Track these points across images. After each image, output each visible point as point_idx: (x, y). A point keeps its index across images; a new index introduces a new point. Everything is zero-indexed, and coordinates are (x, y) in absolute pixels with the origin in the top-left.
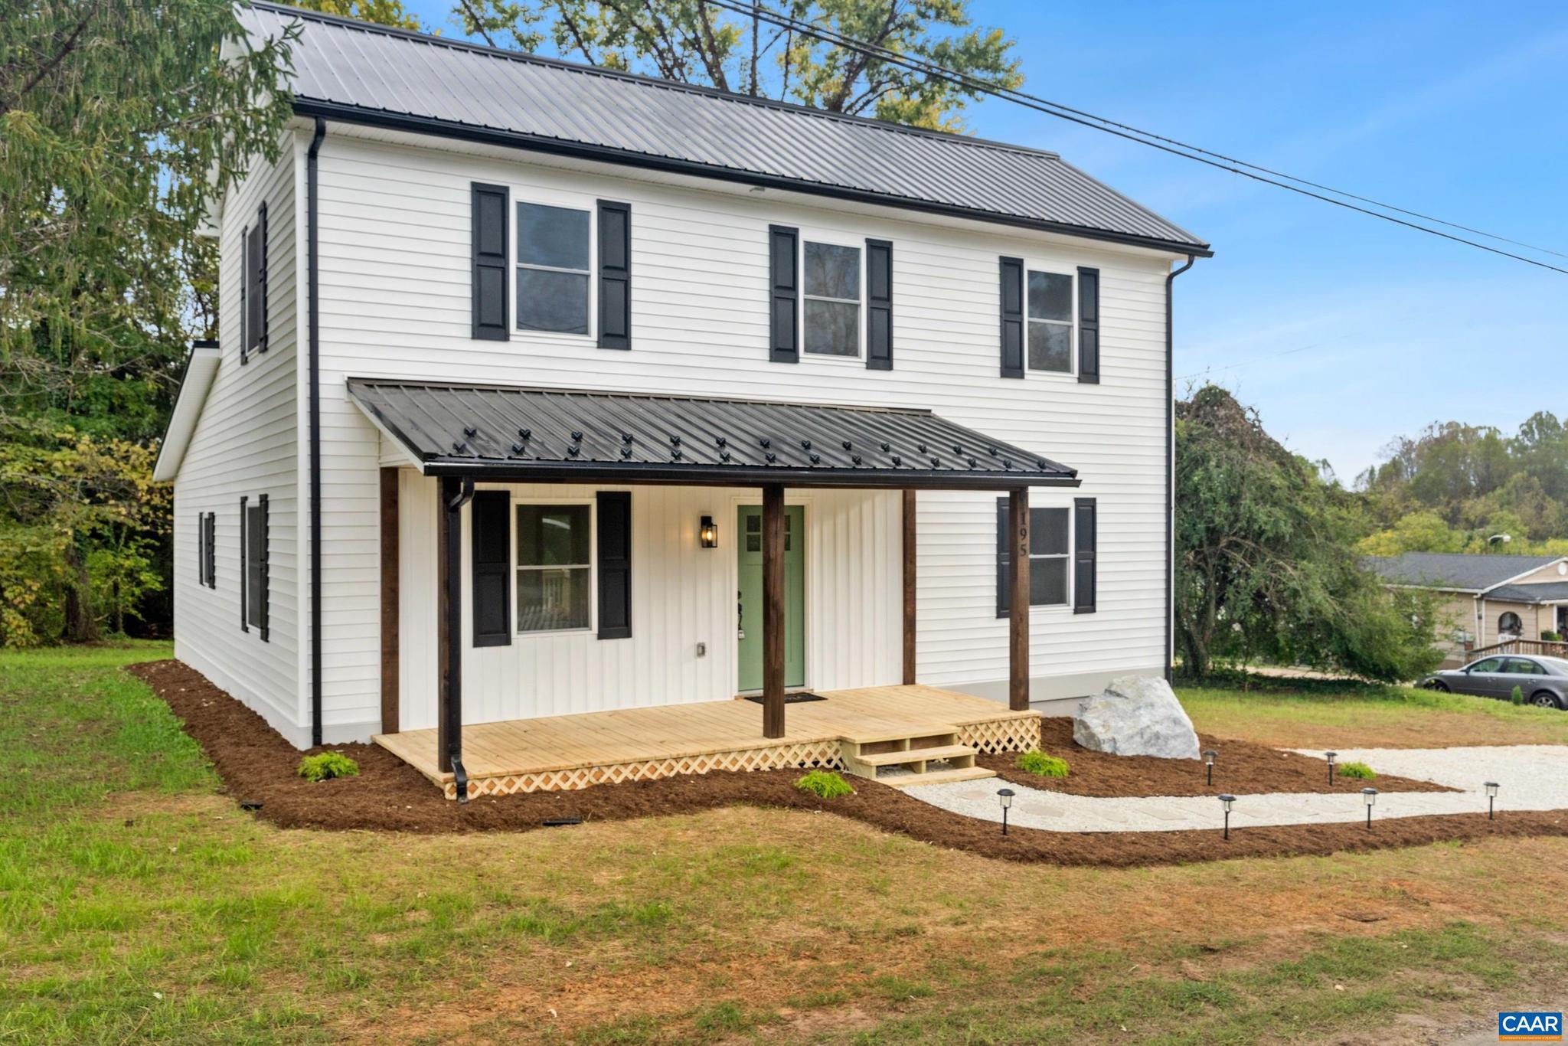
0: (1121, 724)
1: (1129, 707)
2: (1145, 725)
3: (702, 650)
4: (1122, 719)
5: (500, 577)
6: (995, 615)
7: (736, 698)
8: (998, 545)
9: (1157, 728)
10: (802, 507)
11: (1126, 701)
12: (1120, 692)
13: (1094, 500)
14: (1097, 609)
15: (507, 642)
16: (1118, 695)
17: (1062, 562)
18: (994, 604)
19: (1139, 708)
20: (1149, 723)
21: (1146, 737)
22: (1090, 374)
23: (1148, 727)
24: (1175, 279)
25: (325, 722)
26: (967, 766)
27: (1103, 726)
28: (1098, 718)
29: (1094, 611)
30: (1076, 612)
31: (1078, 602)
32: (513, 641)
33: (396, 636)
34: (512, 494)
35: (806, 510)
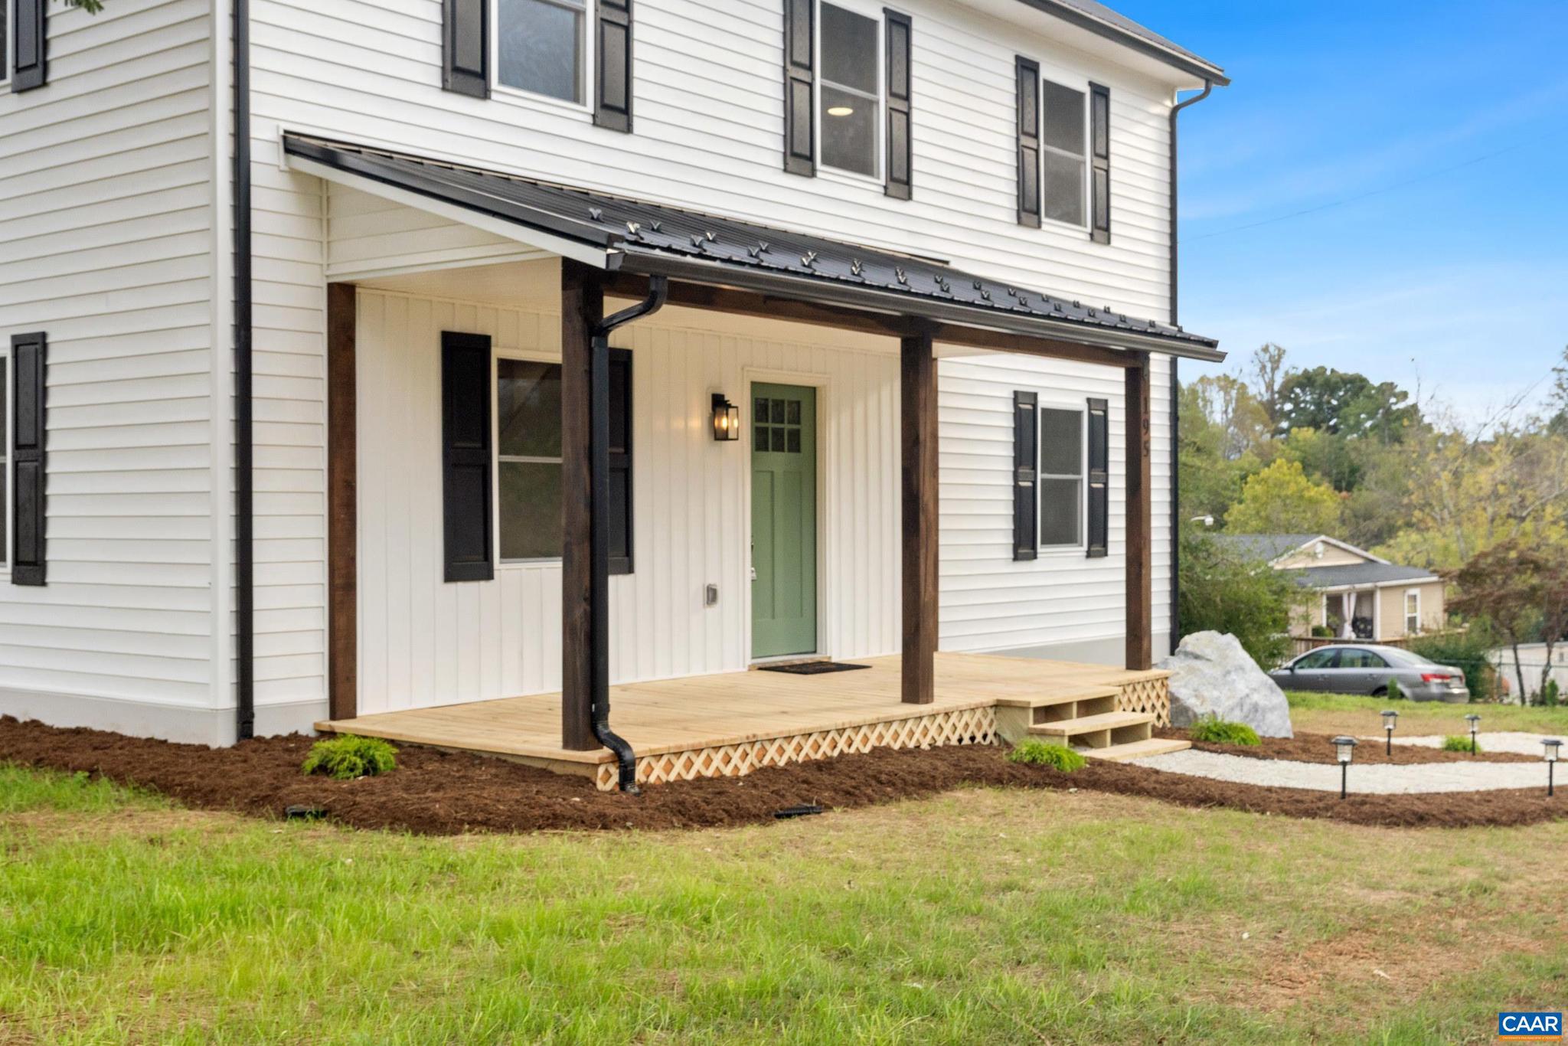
0: (1216, 693)
1: (1217, 672)
2: (1243, 694)
3: (712, 595)
4: (1215, 687)
5: (480, 471)
6: (1011, 556)
7: (751, 668)
8: (1015, 458)
9: (1255, 697)
10: (814, 389)
11: (1209, 663)
12: (1199, 653)
13: (1106, 401)
14: (1110, 552)
15: (488, 574)
16: (1197, 657)
17: (1074, 485)
18: (1009, 540)
19: (1229, 672)
20: (1247, 691)
21: (1246, 708)
22: (1102, 230)
23: (1247, 695)
24: (1180, 113)
25: (260, 699)
26: (1142, 738)
27: (1196, 696)
28: (1185, 686)
29: (1106, 554)
30: (1089, 555)
31: (1091, 543)
32: (496, 574)
33: (352, 560)
34: (493, 341)
35: (818, 393)
